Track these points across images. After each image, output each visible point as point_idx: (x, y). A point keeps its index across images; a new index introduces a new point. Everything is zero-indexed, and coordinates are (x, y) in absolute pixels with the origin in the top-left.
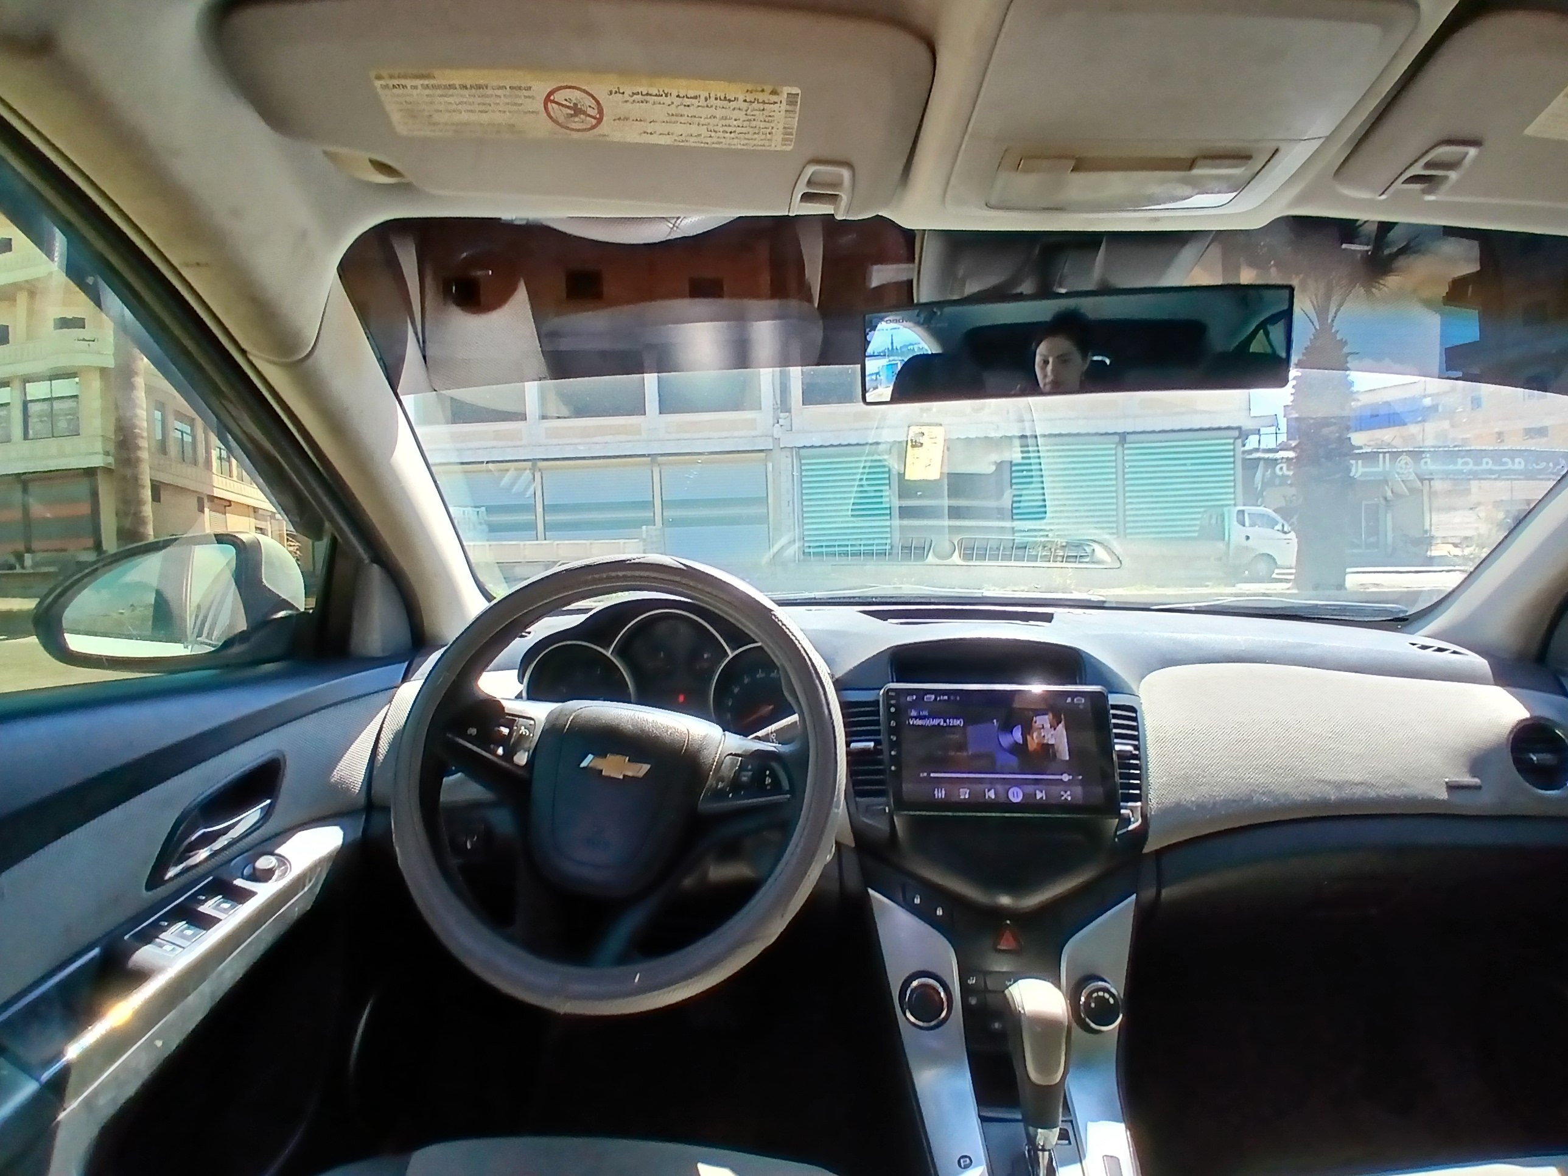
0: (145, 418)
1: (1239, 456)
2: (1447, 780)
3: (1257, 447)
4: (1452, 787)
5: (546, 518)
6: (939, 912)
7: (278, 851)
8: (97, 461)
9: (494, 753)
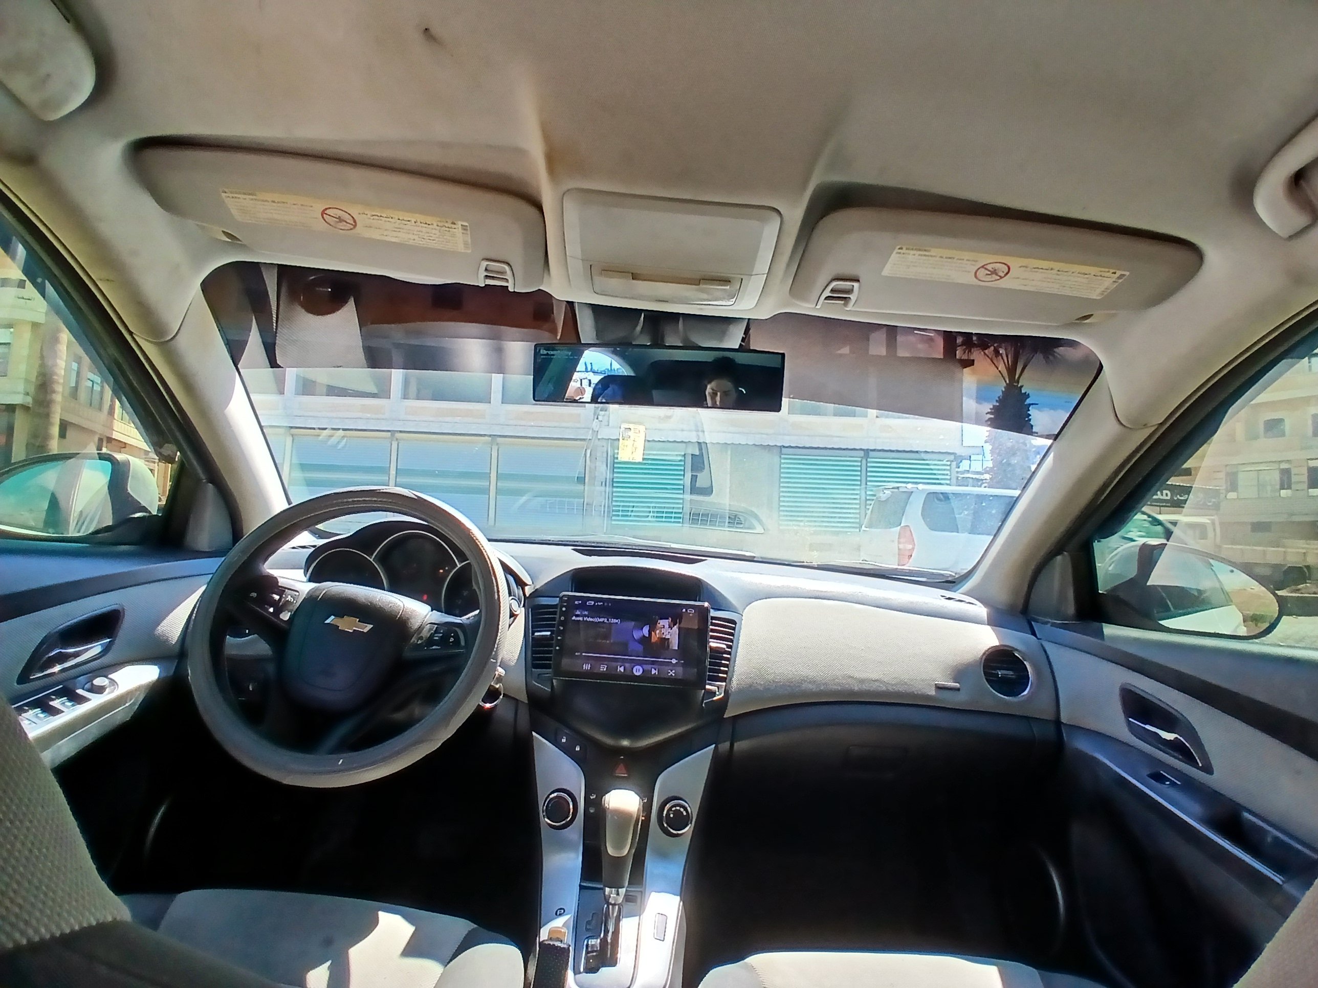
0: (64, 367)
1: (954, 475)
2: (936, 683)
3: (968, 469)
4: (939, 688)
5: (397, 480)
6: (578, 749)
7: (110, 676)
8: (17, 399)
9: (267, 610)
